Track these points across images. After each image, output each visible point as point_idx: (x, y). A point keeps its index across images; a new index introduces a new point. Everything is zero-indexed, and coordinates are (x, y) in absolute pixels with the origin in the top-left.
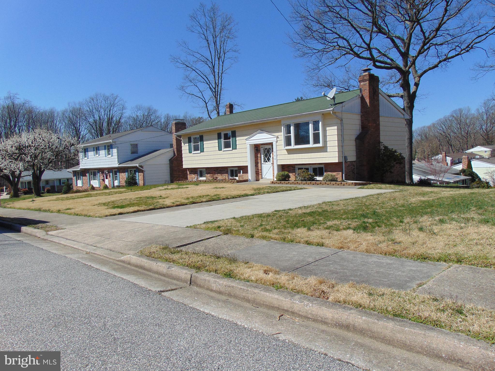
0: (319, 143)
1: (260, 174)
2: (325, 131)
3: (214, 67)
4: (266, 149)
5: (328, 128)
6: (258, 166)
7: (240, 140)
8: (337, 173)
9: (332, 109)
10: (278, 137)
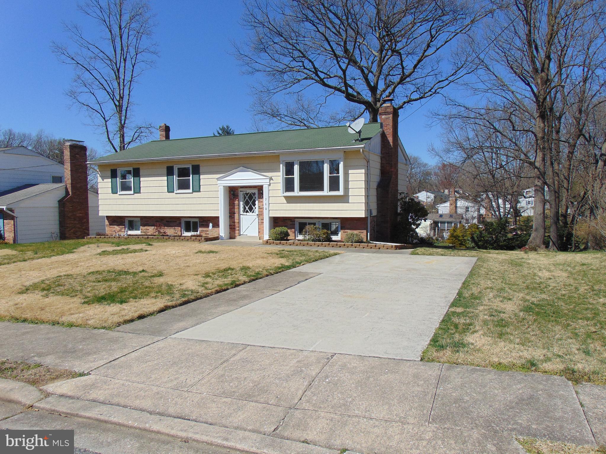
0: (338, 190)
1: (237, 229)
2: (346, 175)
3: (118, 70)
4: (247, 194)
5: (350, 171)
6: (234, 218)
7: (205, 179)
8: (359, 231)
9: (363, 146)
10: (271, 179)
